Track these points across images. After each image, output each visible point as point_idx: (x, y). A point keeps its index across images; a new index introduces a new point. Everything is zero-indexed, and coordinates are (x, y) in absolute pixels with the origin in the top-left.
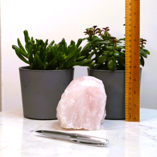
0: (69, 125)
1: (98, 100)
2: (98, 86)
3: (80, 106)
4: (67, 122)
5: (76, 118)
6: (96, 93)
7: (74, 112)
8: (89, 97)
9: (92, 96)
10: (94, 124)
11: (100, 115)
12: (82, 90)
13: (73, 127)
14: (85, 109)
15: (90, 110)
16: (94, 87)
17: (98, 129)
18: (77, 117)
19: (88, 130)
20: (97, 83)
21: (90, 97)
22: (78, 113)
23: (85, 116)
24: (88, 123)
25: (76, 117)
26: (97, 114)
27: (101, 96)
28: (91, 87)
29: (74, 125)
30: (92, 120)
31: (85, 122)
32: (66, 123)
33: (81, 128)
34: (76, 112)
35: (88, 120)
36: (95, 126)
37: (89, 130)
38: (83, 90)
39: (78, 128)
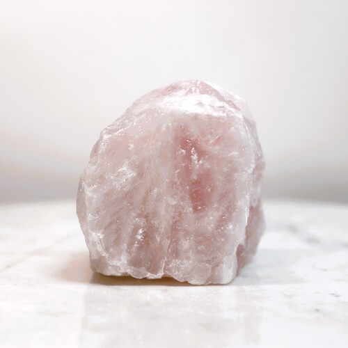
0: (115, 262)
1: (225, 169)
2: (225, 115)
3: (156, 190)
4: (107, 249)
5: (139, 237)
6: (218, 141)
7: (134, 215)
8: (188, 157)
9: (201, 154)
10: (208, 261)
11: (231, 227)
12: (164, 129)
13: (130, 271)
14: (174, 203)
15: (196, 210)
16: (210, 117)
17: (226, 280)
18: (145, 235)
19: (186, 284)
20: (222, 104)
21: (195, 157)
22: (146, 217)
23: (174, 229)
24: (188, 258)
25: (141, 231)
26: (222, 222)
27: (235, 153)
28: (196, 117)
29: (135, 262)
30: (201, 247)
31: (176, 253)
32: (104, 254)
33: (160, 275)
34: (139, 216)
35: (185, 244)
36: (213, 269)
37: (192, 282)
38: (168, 128)
39: (149, 276)
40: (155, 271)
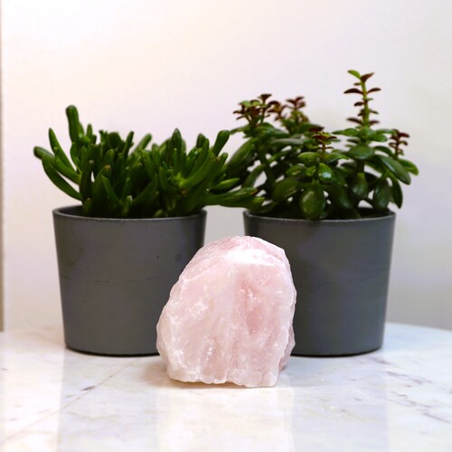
0: (191, 372)
1: (273, 304)
2: (272, 265)
3: (223, 319)
4: (186, 363)
5: (210, 353)
6: (268, 283)
7: (206, 337)
8: (246, 295)
9: (255, 292)
10: (259, 370)
11: (276, 345)
12: (229, 275)
13: (202, 379)
14: (236, 328)
15: (251, 332)
16: (262, 266)
17: (272, 383)
18: (214, 352)
19: (243, 387)
20: (269, 256)
21: (251, 295)
22: (215, 339)
23: (235, 346)
24: (245, 368)
25: (211, 349)
26: (269, 342)
27: (280, 292)
28: (252, 266)
29: (206, 372)
30: (255, 360)
31: (236, 364)
32: (184, 366)
33: (223, 381)
34: (209, 338)
35: (243, 358)
36: (263, 376)
37: (248, 386)
38: (232, 274)
39: (216, 382)
40: (220, 378)
